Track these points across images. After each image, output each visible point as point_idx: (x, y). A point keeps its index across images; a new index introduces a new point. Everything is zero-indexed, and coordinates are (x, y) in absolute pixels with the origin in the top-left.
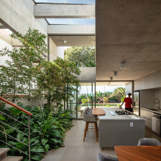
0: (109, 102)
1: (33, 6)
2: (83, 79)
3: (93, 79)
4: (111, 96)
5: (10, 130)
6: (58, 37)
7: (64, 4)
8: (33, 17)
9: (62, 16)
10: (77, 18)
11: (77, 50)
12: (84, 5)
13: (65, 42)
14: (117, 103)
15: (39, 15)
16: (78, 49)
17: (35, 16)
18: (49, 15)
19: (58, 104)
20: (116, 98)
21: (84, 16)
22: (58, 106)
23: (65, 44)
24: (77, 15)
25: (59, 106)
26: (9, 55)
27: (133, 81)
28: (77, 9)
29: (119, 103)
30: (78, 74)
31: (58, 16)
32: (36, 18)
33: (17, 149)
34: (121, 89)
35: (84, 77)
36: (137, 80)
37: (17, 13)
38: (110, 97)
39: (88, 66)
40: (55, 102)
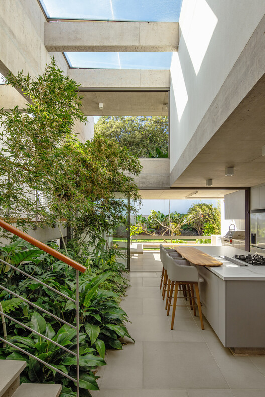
0: (182, 233)
1: (44, 24)
2: (143, 183)
3: (163, 183)
4: (185, 220)
5: (10, 303)
6: (89, 95)
7: (108, 21)
8: (43, 47)
9: (106, 46)
10: (136, 51)
11: (111, 127)
12: (153, 23)
13: (101, 105)
14: (195, 235)
15: (57, 45)
16: (114, 126)
17: (46, 47)
18: (78, 45)
19: (94, 238)
20: (194, 226)
21: (153, 47)
22: (94, 242)
23: (101, 111)
24: (136, 44)
25: (96, 243)
26: (3, 123)
27: (248, 190)
28: (138, 32)
29: (198, 235)
30: (137, 172)
31: (96, 46)
32: (48, 51)
33: (38, 361)
34: (204, 207)
35: (144, 180)
36: (261, 187)
37: (13, 34)
38: (184, 223)
39: (152, 157)
40: (88, 233)
